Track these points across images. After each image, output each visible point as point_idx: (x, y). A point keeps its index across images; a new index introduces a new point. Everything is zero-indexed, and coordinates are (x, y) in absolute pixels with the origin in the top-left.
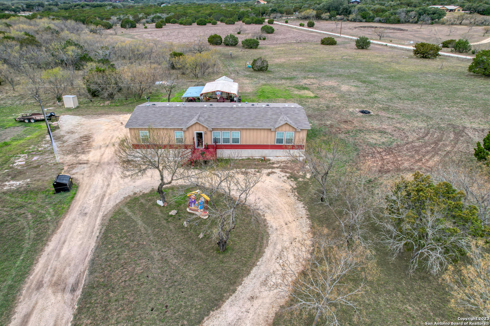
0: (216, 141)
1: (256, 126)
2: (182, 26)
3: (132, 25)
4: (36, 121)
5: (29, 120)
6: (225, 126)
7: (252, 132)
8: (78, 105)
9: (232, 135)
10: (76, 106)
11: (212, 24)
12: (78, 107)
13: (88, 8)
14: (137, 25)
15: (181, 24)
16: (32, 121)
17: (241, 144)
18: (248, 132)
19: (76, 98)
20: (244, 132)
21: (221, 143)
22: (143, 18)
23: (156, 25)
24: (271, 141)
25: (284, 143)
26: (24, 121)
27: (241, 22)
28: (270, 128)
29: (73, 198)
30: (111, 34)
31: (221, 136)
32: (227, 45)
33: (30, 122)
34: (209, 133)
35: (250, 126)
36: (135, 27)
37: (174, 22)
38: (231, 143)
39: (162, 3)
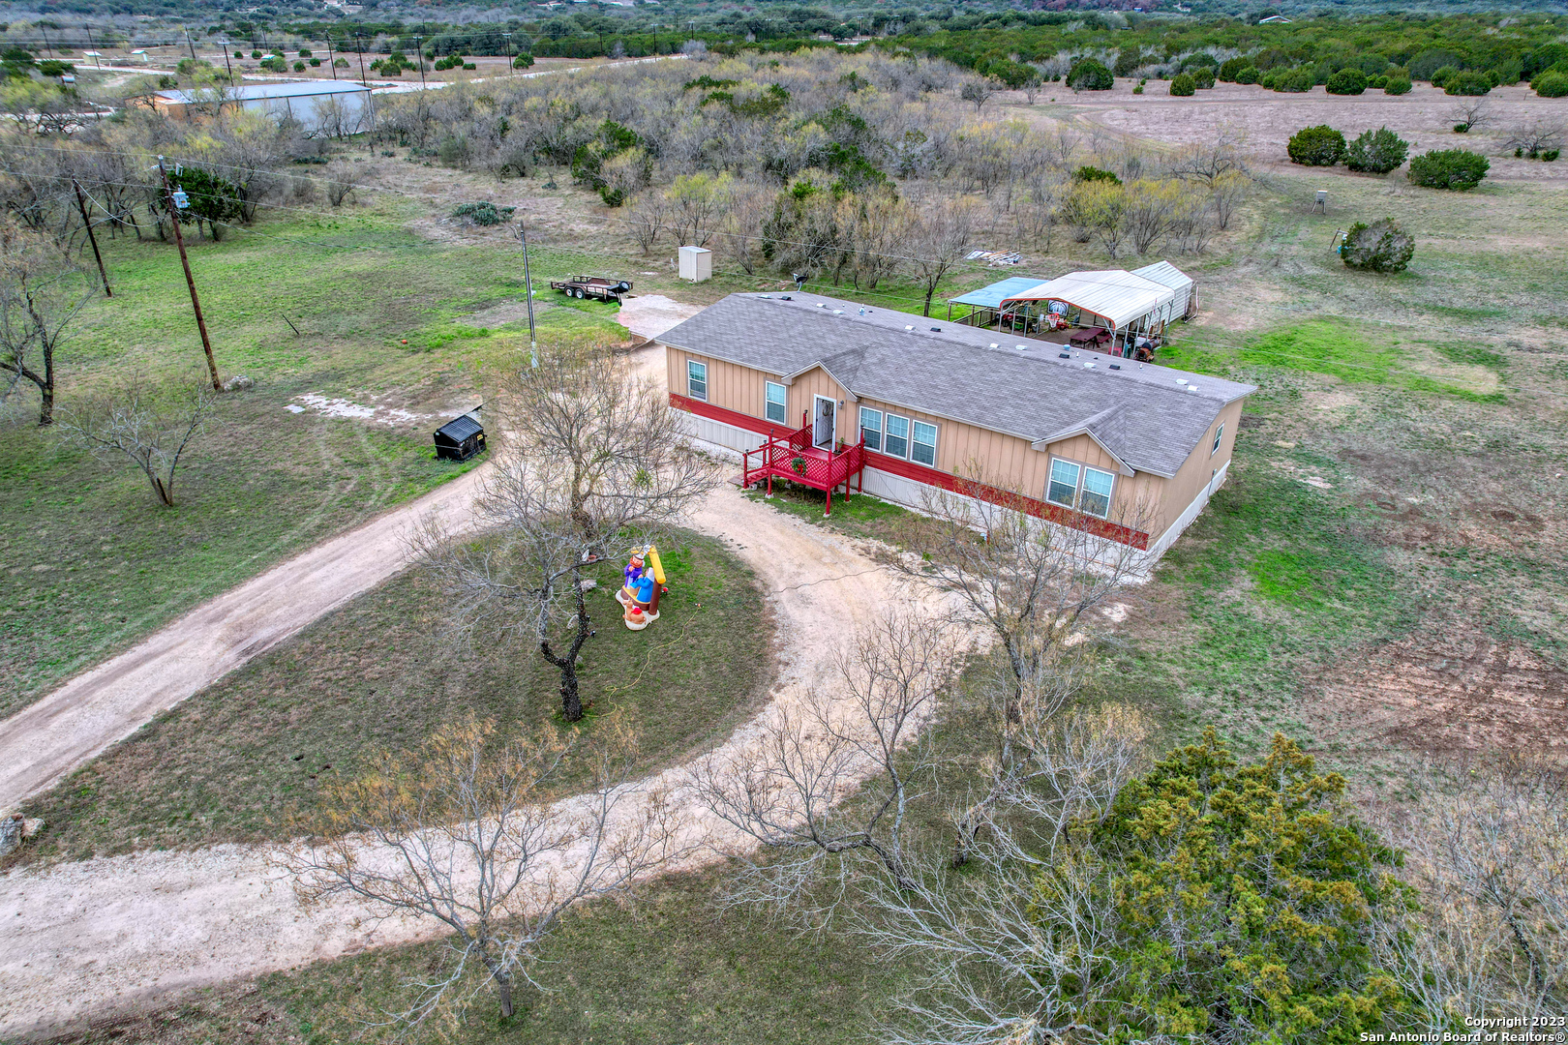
0: (869, 438)
1: (989, 421)
2: (1270, 93)
3: (1098, 80)
4: (588, 296)
5: (574, 290)
6: (897, 396)
7: (974, 435)
8: (710, 276)
9: (916, 435)
10: (701, 279)
11: (1388, 92)
12: (706, 282)
13: (1017, 26)
14: (1118, 81)
15: (1269, 85)
16: (579, 295)
17: (939, 469)
18: (963, 433)
19: (710, 256)
20: (951, 432)
21: (882, 450)
22: (1152, 61)
23: (1174, 85)
24: (1034, 487)
25: (1074, 506)
26: (563, 292)
27: (1526, 87)
28: (1028, 437)
29: (452, 478)
30: (1018, 104)
31: (882, 424)
32: (1356, 168)
33: (574, 295)
34: (851, 408)
35: (969, 416)
36: (1108, 87)
37: (1250, 80)
38: (908, 458)
39: (1265, 15)
